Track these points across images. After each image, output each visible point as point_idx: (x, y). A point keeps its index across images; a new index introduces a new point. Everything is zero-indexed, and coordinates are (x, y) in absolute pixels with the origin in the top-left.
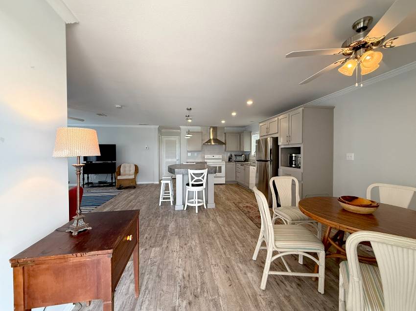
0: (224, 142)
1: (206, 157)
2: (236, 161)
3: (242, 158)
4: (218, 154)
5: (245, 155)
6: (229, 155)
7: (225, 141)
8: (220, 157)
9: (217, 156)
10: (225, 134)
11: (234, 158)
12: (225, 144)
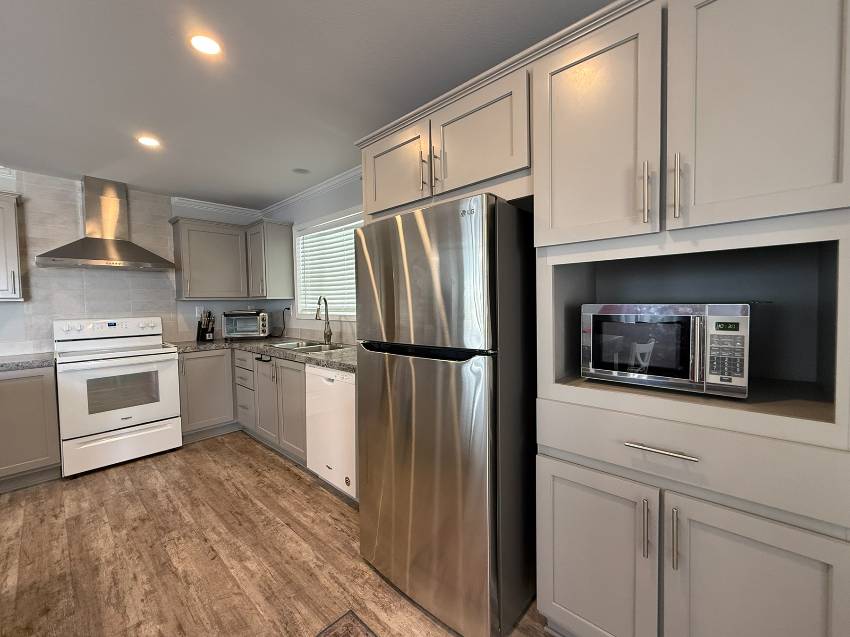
0: (171, 258)
1: (61, 329)
2: (233, 340)
3: (258, 328)
4: (141, 311)
5: (271, 316)
6: (198, 313)
7: (177, 254)
8: (155, 324)
9: (129, 324)
10: (175, 222)
11: (222, 328)
12: (177, 267)
